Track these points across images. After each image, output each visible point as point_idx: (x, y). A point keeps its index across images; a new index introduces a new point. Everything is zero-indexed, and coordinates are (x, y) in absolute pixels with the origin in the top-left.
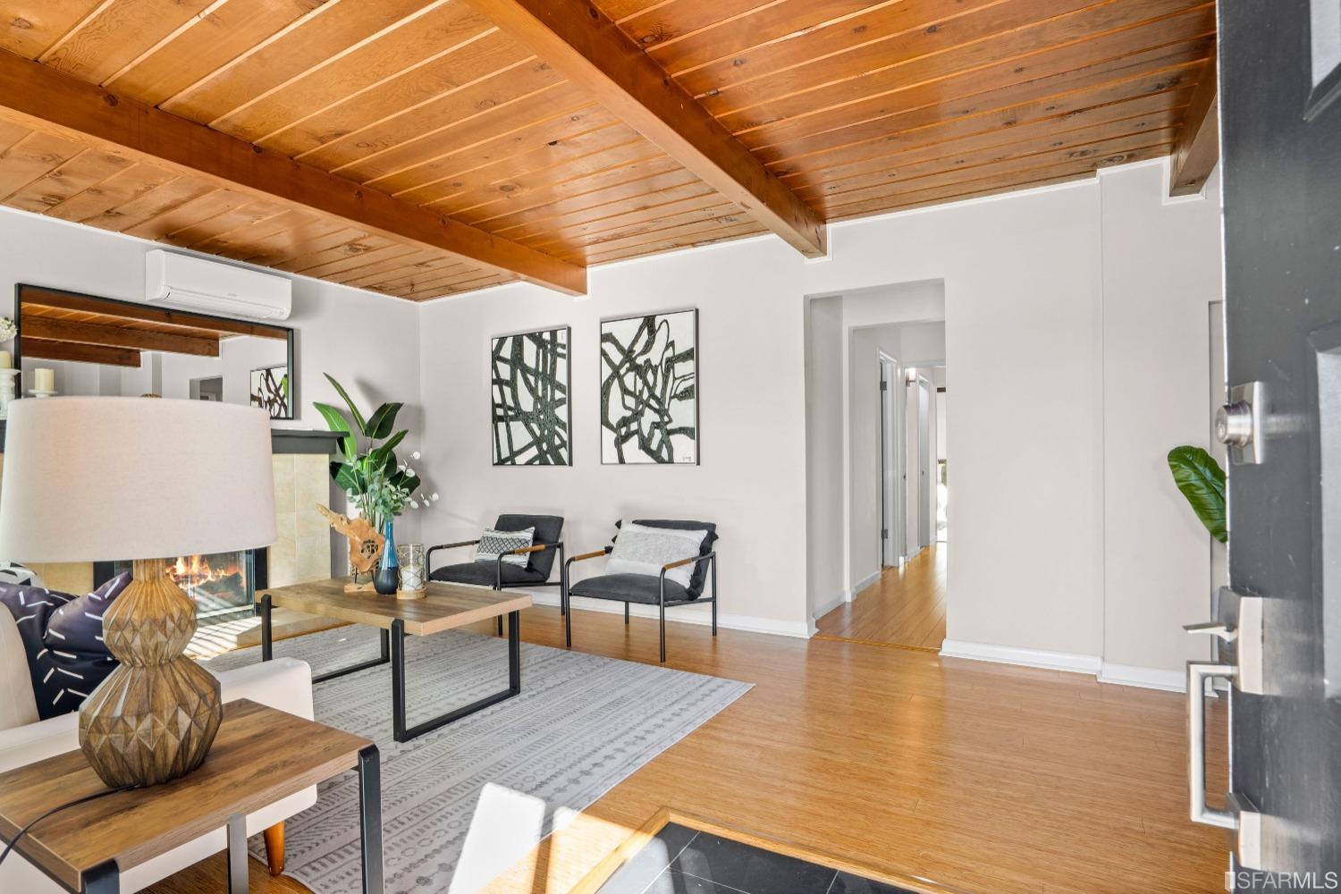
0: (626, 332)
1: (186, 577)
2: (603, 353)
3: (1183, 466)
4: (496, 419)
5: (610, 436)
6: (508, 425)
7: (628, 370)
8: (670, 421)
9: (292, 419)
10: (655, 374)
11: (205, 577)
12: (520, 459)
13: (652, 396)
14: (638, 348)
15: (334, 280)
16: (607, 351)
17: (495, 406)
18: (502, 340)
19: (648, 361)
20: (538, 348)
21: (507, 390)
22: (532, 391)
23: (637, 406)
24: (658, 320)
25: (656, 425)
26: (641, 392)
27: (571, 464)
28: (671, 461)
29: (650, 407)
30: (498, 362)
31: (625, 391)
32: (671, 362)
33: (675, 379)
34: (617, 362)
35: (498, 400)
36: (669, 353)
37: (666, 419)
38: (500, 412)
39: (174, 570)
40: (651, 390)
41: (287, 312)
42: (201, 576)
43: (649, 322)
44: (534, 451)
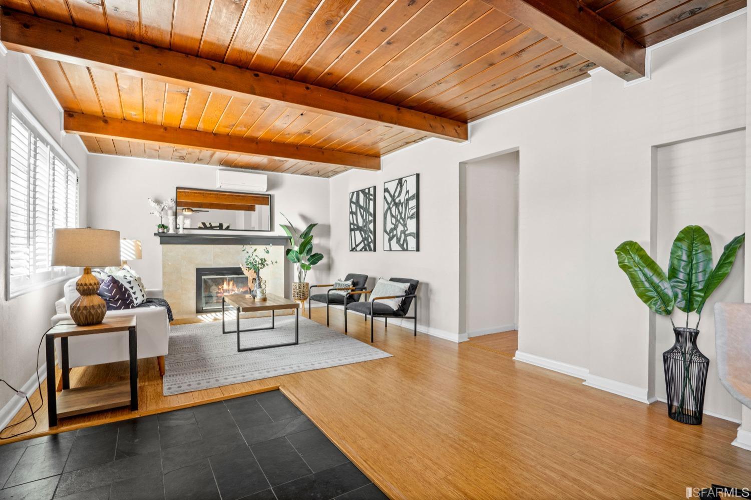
0: (392, 187)
1: (227, 290)
2: (385, 198)
3: (622, 253)
4: (351, 230)
5: (387, 237)
6: (354, 232)
7: (393, 206)
8: (407, 230)
9: (270, 231)
10: (402, 206)
11: (234, 291)
12: (359, 248)
13: (401, 218)
14: (396, 195)
15: (286, 173)
16: (386, 197)
17: (351, 224)
18: (353, 193)
19: (400, 200)
20: (364, 197)
21: (354, 216)
22: (362, 216)
23: (396, 223)
24: (404, 180)
25: (402, 232)
26: (397, 216)
27: (375, 250)
28: (407, 250)
29: (401, 223)
30: (352, 204)
31: (392, 216)
32: (408, 200)
33: (409, 209)
34: (389, 202)
35: (352, 222)
36: (407, 197)
37: (406, 229)
38: (352, 227)
39: (223, 287)
40: (401, 214)
41: (265, 189)
42: (232, 290)
43: (400, 182)
44: (362, 245)
